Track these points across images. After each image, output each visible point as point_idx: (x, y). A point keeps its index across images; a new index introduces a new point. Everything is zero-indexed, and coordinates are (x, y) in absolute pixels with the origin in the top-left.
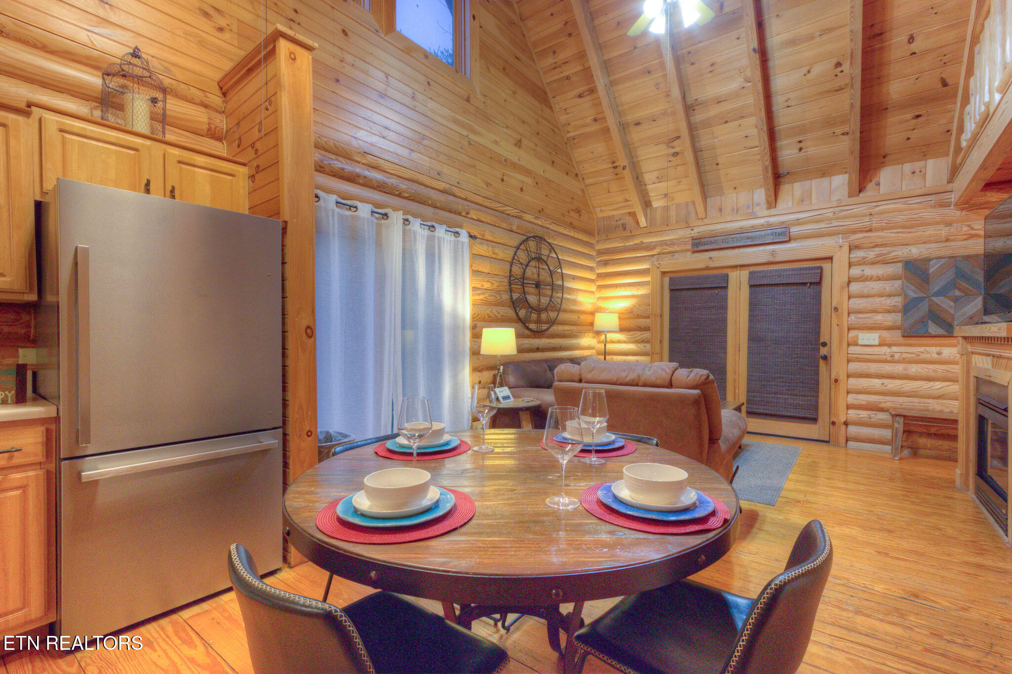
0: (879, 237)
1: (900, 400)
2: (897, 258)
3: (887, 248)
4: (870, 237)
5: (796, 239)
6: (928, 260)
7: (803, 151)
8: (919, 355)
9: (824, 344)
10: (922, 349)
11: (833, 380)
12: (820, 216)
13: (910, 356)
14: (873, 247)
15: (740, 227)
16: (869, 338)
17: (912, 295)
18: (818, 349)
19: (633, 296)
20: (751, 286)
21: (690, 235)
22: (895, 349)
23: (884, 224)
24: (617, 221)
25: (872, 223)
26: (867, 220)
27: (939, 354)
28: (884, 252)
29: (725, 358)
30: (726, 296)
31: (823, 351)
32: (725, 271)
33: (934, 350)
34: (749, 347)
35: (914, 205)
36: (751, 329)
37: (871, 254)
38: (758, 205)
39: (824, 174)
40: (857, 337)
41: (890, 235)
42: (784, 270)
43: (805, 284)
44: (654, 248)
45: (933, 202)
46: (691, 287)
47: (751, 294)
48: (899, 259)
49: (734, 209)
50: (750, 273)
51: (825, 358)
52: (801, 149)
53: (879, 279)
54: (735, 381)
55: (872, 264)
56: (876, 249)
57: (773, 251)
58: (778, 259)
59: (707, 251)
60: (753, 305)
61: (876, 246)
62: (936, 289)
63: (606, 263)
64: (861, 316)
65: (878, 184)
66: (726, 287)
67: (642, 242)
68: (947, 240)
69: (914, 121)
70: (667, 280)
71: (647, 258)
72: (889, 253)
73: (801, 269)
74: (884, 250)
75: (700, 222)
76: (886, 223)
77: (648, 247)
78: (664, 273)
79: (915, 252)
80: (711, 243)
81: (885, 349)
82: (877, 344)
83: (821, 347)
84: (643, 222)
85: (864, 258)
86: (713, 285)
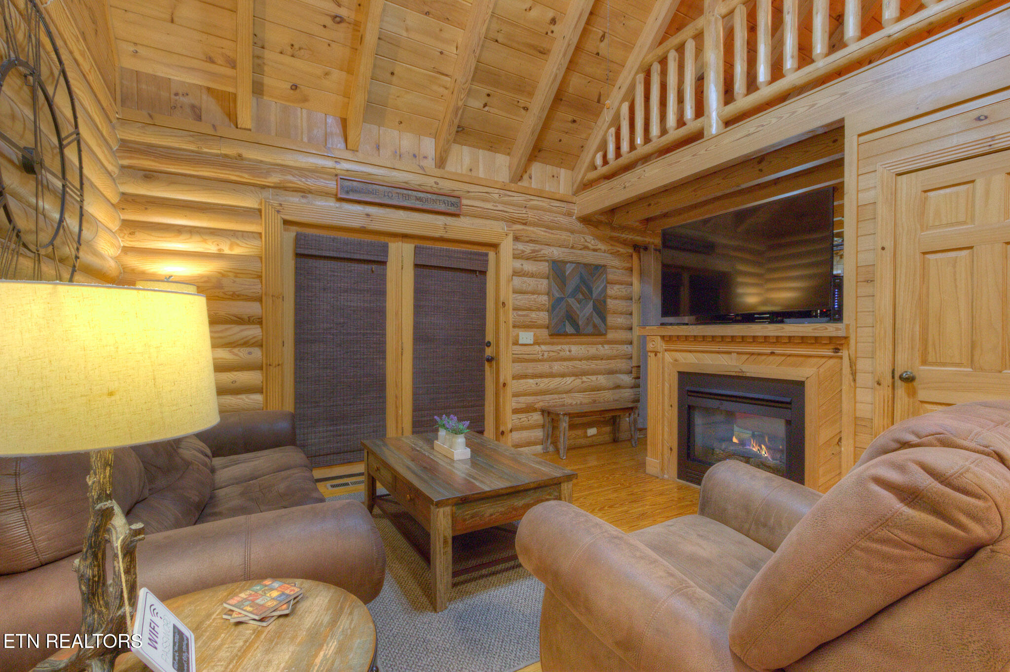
0: (533, 233)
1: (547, 397)
2: (544, 257)
3: (537, 245)
4: (527, 230)
5: (465, 215)
6: (565, 263)
7: (487, 109)
8: (559, 353)
9: (489, 344)
10: (559, 347)
11: (501, 385)
12: (487, 195)
13: (554, 354)
14: (527, 242)
15: (406, 180)
16: (526, 337)
17: (557, 295)
18: (484, 351)
19: (219, 256)
20: (416, 266)
21: (333, 171)
22: (544, 347)
23: (536, 220)
24: (176, 94)
25: (528, 217)
26: (524, 212)
27: (570, 351)
28: (537, 248)
29: (384, 367)
30: (385, 275)
31: (489, 352)
32: (382, 239)
33: (566, 347)
34: (415, 350)
35: (554, 208)
36: (416, 326)
37: (528, 248)
38: (425, 157)
39: (491, 147)
40: (518, 335)
41: (539, 233)
42: (455, 251)
43: (475, 271)
44: (268, 173)
45: (565, 209)
46: (334, 254)
47: (416, 277)
48: (546, 258)
49: (396, 152)
50: (415, 247)
51: (490, 360)
52: (485, 105)
53: (532, 275)
54: (396, 397)
55: (527, 259)
56: (531, 245)
57: (446, 224)
58: (450, 235)
59: (359, 202)
60: (419, 292)
61: (531, 241)
62: (570, 291)
63: (149, 176)
64: (520, 313)
65: (530, 178)
66: (384, 263)
67: (240, 156)
68: (572, 247)
69: (571, 125)
70: (290, 235)
71: (252, 188)
72: (542, 250)
73: (471, 253)
74: (538, 247)
75: (348, 155)
76: (538, 220)
77: (255, 168)
78: (286, 222)
79: (556, 253)
80: (369, 192)
81: (537, 348)
82: (532, 343)
83: (486, 348)
84: (245, 118)
85: (523, 252)
86: (369, 258)
